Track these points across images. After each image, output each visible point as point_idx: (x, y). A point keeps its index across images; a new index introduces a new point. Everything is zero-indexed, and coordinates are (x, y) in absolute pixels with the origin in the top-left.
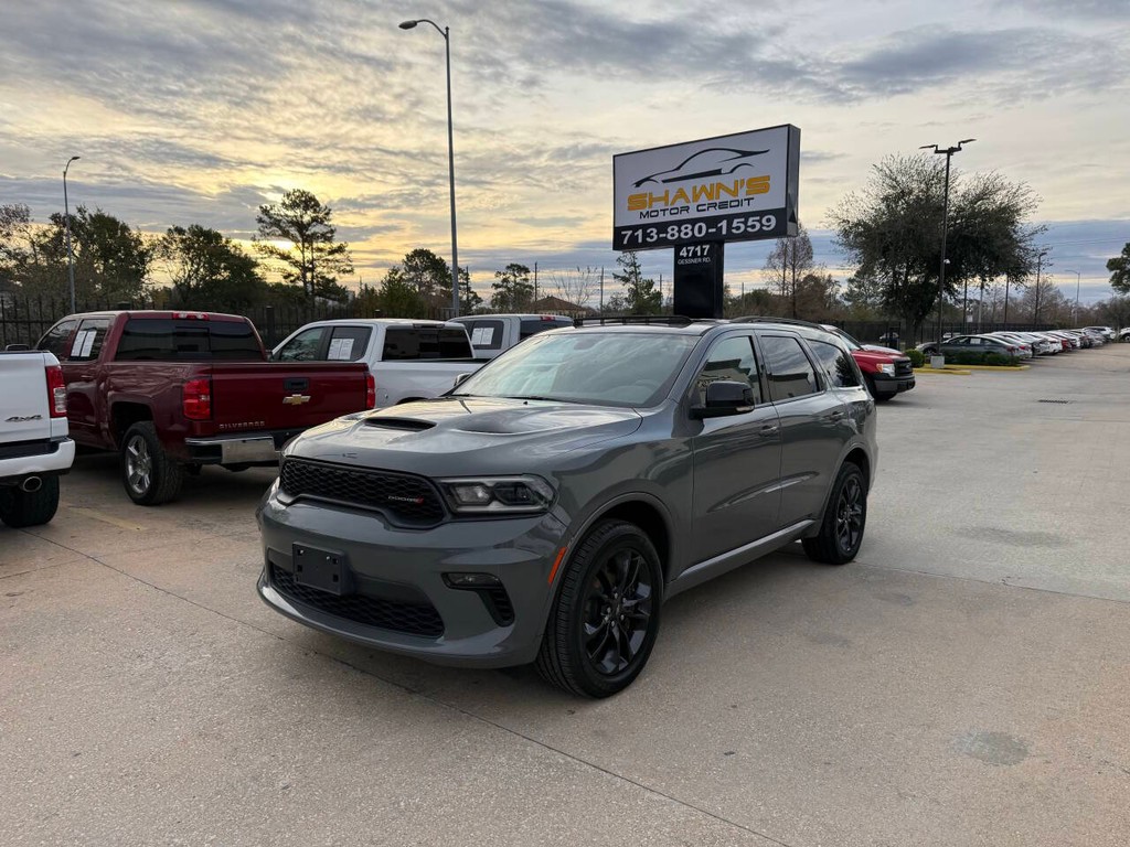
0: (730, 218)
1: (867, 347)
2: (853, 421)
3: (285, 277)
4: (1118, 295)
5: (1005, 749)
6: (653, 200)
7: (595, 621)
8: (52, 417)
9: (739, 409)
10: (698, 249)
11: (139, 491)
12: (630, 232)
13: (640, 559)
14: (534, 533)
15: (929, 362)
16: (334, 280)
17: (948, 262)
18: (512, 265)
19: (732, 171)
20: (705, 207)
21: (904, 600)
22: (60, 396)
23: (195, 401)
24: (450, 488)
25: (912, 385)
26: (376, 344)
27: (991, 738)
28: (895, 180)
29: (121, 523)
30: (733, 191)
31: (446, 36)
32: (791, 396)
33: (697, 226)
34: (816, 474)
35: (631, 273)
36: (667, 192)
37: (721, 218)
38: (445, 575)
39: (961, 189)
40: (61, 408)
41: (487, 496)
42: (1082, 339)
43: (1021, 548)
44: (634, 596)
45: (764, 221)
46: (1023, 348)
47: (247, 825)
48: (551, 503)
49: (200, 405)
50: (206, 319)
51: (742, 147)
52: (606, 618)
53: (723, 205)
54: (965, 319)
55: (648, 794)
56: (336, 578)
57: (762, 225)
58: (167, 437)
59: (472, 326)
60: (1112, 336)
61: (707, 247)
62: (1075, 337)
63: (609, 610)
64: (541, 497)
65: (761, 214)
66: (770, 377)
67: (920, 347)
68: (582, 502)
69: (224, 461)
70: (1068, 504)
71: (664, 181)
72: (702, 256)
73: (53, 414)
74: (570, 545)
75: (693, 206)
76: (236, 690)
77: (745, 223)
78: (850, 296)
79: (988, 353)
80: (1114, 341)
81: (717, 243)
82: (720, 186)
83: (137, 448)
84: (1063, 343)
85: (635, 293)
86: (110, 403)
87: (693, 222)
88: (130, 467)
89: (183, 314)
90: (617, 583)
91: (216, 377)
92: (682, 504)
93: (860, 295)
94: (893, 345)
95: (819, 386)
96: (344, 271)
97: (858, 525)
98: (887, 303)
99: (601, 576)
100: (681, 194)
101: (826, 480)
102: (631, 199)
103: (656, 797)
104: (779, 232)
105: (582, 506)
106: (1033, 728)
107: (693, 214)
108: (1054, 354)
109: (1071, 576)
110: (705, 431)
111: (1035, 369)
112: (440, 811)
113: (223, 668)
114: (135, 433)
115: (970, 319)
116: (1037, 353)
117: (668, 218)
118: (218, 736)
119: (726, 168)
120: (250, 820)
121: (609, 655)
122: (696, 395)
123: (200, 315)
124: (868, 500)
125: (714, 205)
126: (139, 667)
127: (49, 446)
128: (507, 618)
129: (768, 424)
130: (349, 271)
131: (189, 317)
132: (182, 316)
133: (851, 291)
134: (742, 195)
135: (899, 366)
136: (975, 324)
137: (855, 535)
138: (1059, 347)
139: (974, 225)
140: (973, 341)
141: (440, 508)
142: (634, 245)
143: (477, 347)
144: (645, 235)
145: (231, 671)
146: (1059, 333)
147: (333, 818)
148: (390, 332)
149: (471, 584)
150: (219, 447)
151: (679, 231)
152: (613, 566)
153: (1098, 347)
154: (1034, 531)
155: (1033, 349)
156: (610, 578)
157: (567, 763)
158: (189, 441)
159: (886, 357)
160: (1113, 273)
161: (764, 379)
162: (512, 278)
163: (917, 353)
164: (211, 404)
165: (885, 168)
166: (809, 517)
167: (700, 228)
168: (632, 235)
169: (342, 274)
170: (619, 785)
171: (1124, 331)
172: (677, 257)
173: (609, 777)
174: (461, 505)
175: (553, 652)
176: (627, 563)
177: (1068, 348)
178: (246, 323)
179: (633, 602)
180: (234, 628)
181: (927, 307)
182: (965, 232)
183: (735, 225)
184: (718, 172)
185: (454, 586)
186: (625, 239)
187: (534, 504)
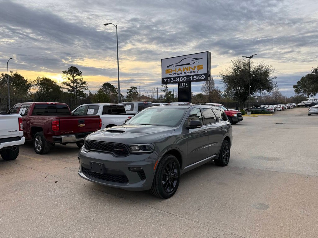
0: (193, 76)
1: (230, 109)
2: (226, 129)
3: (69, 91)
4: (297, 95)
5: (264, 207)
6: (172, 71)
7: (165, 180)
8: (19, 131)
9: (198, 127)
10: (185, 84)
11: (39, 150)
12: (166, 79)
13: (175, 164)
14: (149, 158)
15: (246, 113)
16: (82, 91)
17: (251, 86)
18: (132, 87)
19: (193, 64)
20: (186, 73)
21: (241, 174)
22: (22, 125)
23: (55, 126)
24: (129, 147)
25: (242, 119)
26: (101, 110)
27: (260, 204)
28: (237, 65)
29: (35, 159)
30: (193, 69)
31: (117, 28)
32: (210, 123)
33: (184, 78)
34: (217, 143)
35: (166, 89)
36: (176, 69)
37: (190, 76)
38: (129, 168)
39: (254, 67)
40: (22, 128)
41: (138, 149)
42: (287, 107)
43: (270, 161)
44: (173, 172)
45: (202, 77)
46: (272, 109)
47: (86, 227)
48: (154, 150)
49: (56, 127)
50: (56, 104)
51: (195, 58)
52: (167, 179)
53: (191, 72)
54: (256, 101)
55: (181, 218)
56: (101, 170)
57: (201, 78)
58: (47, 136)
59: (125, 105)
60: (295, 106)
61: (187, 83)
62: (286, 106)
63: (168, 177)
64: (152, 149)
65: (201, 75)
66: (205, 118)
67: (244, 109)
68: (161, 150)
69: (62, 142)
70: (282, 150)
71: (175, 66)
72: (186, 85)
73: (20, 130)
74: (159, 160)
75: (183, 73)
76: (76, 198)
77: (197, 77)
78: (225, 95)
79: (262, 110)
80: (296, 107)
81: (190, 82)
82: (190, 68)
83: (38, 139)
84: (282, 108)
85: (167, 95)
86: (30, 127)
87: (183, 77)
88: (36, 144)
89: (50, 103)
90: (169, 170)
91: (61, 120)
92: (185, 150)
93: (228, 95)
94: (237, 109)
95: (217, 121)
96: (86, 89)
97: (228, 155)
98: (235, 97)
99: (165, 169)
100: (180, 69)
101: (219, 144)
102: (166, 71)
103: (183, 219)
104: (206, 79)
105: (161, 151)
106: (270, 202)
107: (183, 75)
108: (280, 111)
109: (282, 168)
110: (190, 132)
111: (275, 115)
112: (132, 223)
113: (72, 193)
114: (38, 135)
115: (257, 101)
116: (275, 110)
117: (176, 76)
118: (74, 209)
119: (192, 63)
120: (87, 226)
121: (168, 188)
122: (187, 123)
123: (54, 103)
124: (230, 150)
125: (188, 72)
126: (50, 194)
127: (19, 138)
128: (144, 178)
129: (205, 130)
130: (87, 89)
131: (51, 104)
132: (49, 103)
133: (225, 94)
134: (196, 70)
135: (238, 115)
136: (259, 103)
137: (227, 158)
138: (281, 109)
139: (258, 77)
140: (258, 107)
141: (127, 152)
142: (167, 83)
143: (127, 110)
144: (170, 80)
145: (74, 194)
146: (281, 105)
147: (107, 225)
148: (104, 107)
149: (135, 170)
150: (61, 138)
151: (179, 79)
152: (168, 166)
153: (292, 109)
154: (273, 157)
155: (274, 110)
156: (167, 169)
157: (161, 212)
158: (53, 137)
159: (235, 112)
160: (295, 89)
161: (203, 119)
162: (132, 91)
163: (243, 111)
164: (60, 127)
165: (234, 61)
166: (216, 154)
167: (185, 78)
168: (167, 80)
169: (85, 90)
170: (174, 216)
171: (298, 104)
172: (179, 86)
173: (171, 215)
174: (132, 151)
175: (155, 187)
176: (172, 165)
177: (284, 109)
178: (66, 105)
179: (173, 174)
180: (72, 184)
181: (246, 99)
182: (255, 78)
183: (194, 77)
184: (189, 64)
185: (131, 171)
186: (165, 81)
187: (150, 150)
